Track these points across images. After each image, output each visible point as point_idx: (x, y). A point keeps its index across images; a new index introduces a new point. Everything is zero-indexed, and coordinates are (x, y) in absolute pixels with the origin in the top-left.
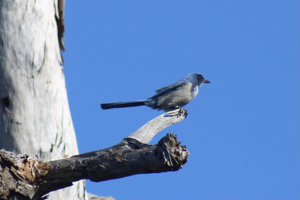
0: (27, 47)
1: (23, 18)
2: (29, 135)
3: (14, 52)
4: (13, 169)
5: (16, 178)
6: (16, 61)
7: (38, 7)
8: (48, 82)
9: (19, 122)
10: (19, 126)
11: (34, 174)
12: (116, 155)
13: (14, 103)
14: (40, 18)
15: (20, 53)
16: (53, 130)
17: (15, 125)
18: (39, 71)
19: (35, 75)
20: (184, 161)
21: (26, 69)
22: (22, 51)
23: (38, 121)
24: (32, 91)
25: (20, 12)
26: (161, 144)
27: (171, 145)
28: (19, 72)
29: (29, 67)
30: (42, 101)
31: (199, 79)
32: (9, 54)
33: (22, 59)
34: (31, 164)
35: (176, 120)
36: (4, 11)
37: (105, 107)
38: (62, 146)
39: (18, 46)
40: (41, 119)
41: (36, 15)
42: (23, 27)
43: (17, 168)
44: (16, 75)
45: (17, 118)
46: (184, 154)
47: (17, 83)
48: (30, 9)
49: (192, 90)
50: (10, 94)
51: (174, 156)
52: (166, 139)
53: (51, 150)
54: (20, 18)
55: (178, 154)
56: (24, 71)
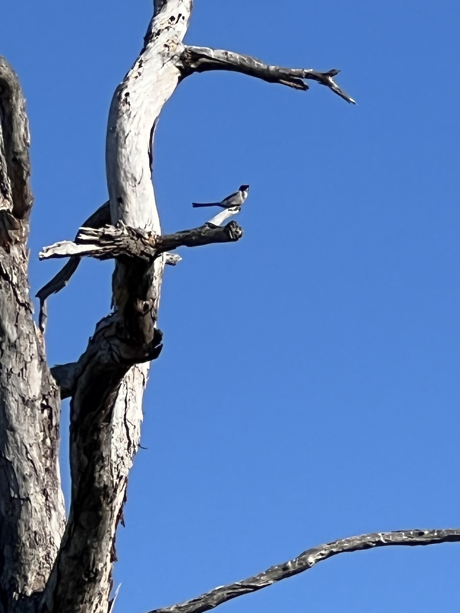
0: (132, 169)
1: (130, 153)
2: (133, 219)
3: (125, 172)
4: (143, 239)
5: (145, 244)
6: (126, 177)
7: (139, 147)
8: (144, 189)
9: (128, 211)
10: (128, 214)
11: (154, 242)
12: (201, 232)
13: (125, 201)
14: (140, 153)
15: (128, 172)
16: (146, 216)
17: (125, 213)
18: (139, 183)
19: (136, 185)
20: (240, 236)
21: (132, 182)
22: (130, 171)
23: (138, 210)
24: (135, 194)
25: (128, 149)
26: (228, 226)
27: (233, 227)
28: (128, 183)
29: (133, 181)
30: (140, 200)
31: (243, 188)
32: (122, 173)
33: (129, 176)
34: (153, 237)
35: (234, 212)
36: (120, 149)
37: (196, 205)
38: (151, 225)
39: (128, 169)
40: (140, 210)
41: (138, 151)
42: (130, 158)
43: (145, 239)
44: (126, 185)
45: (127, 209)
46: (240, 232)
47: (127, 190)
48: (134, 148)
49: (243, 195)
50: (122, 196)
51: (236, 233)
52: (232, 223)
53: (145, 228)
54: (129, 153)
55: (237, 232)
56: (131, 183)
